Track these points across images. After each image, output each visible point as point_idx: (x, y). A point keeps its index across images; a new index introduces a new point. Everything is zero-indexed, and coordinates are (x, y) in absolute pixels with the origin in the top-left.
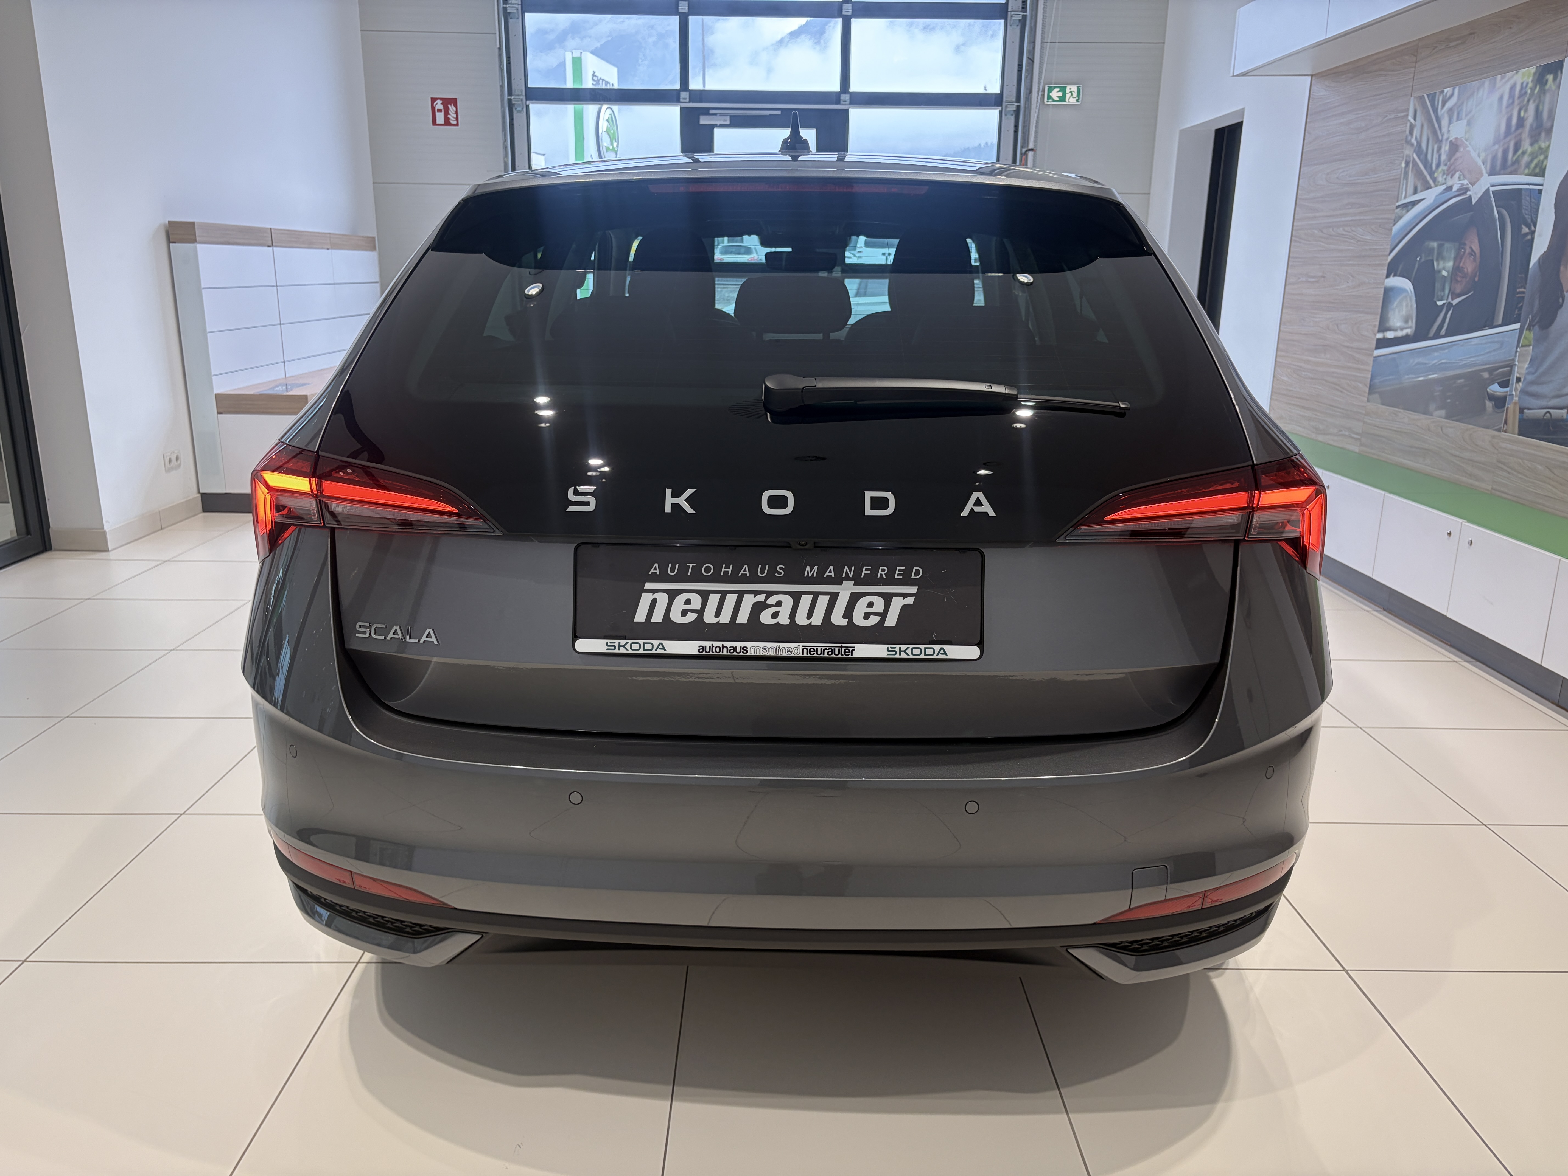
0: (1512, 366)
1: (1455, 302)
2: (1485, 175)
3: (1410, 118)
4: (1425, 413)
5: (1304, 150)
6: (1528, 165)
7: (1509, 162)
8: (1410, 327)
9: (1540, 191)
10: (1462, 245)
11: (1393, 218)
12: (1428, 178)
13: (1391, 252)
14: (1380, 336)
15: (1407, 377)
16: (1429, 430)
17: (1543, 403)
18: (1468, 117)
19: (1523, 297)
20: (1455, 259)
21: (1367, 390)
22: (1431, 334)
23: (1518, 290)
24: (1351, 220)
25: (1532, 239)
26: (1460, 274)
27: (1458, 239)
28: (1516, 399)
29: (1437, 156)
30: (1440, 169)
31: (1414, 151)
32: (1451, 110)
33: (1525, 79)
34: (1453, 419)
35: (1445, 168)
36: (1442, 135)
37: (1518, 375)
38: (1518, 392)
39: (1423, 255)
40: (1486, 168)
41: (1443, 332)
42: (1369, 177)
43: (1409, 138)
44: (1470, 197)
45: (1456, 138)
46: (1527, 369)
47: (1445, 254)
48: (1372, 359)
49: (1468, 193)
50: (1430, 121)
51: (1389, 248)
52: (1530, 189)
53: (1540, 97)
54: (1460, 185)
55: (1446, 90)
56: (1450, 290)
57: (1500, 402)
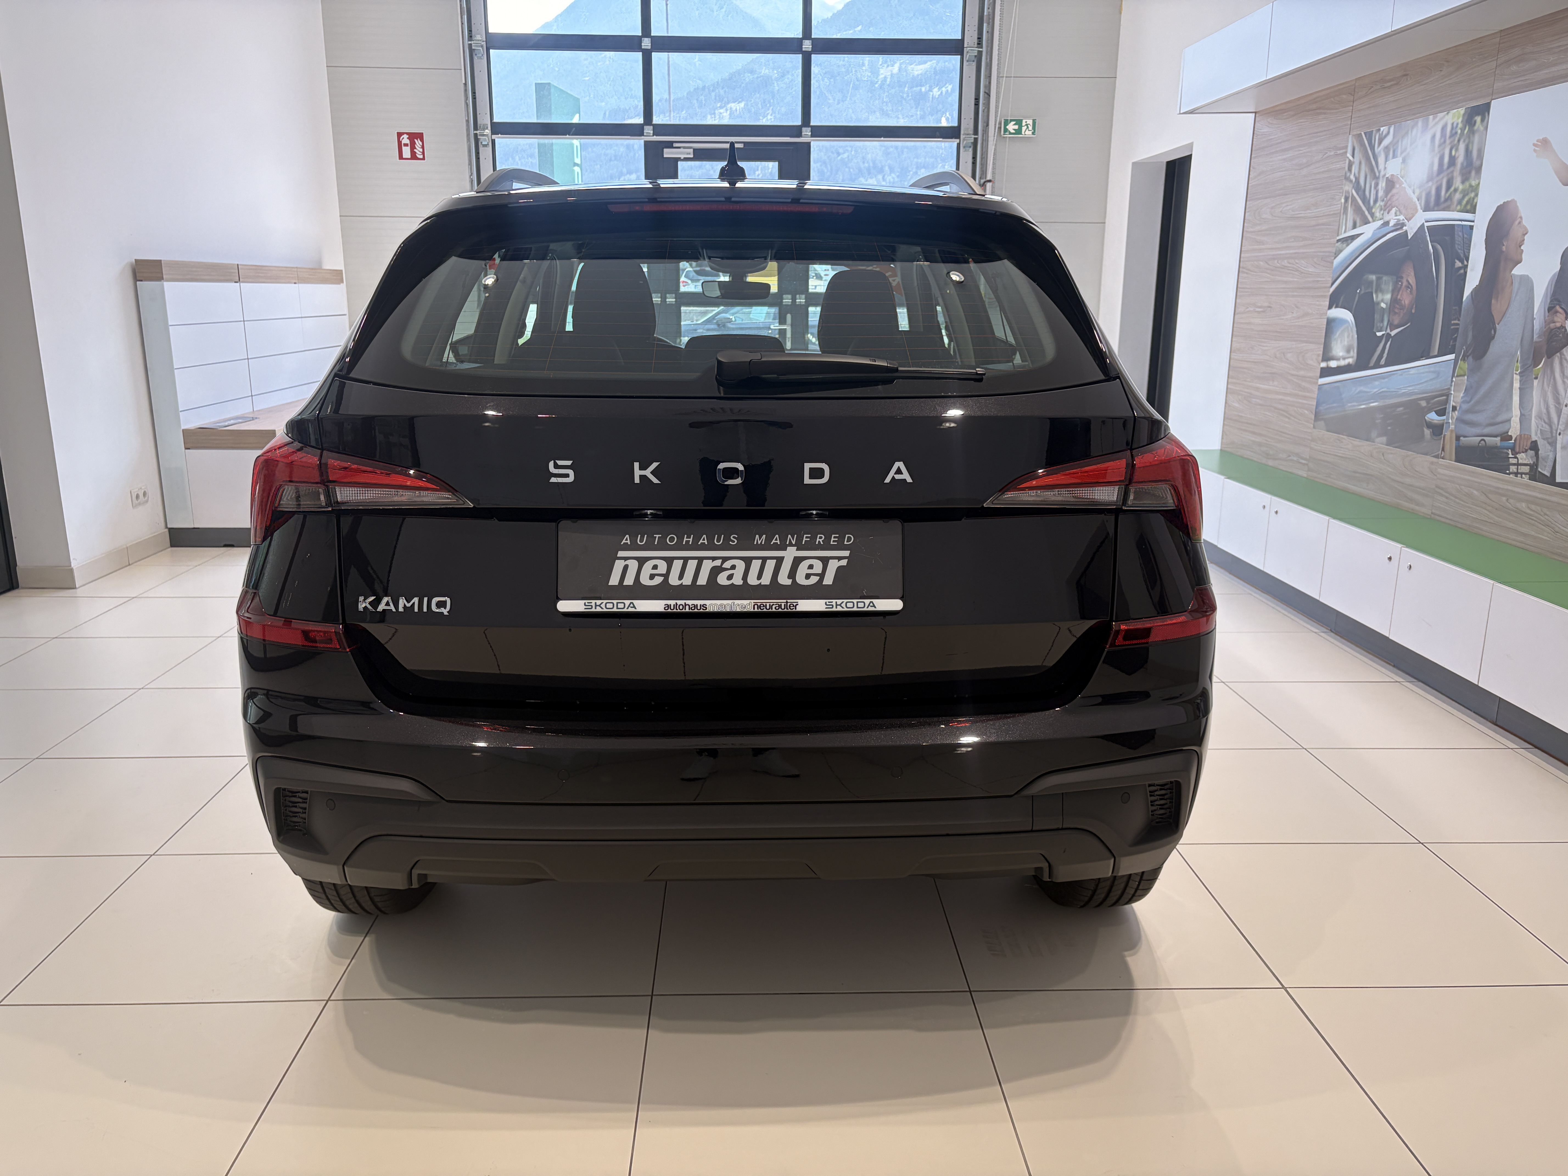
0: (1448, 395)
1: (1393, 333)
2: (1420, 211)
3: (1349, 155)
4: (1367, 440)
5: (1249, 185)
6: (1460, 202)
7: (1442, 199)
8: (1352, 357)
9: (1471, 227)
10: (1399, 278)
11: (1334, 251)
12: (1366, 213)
13: (1332, 284)
14: (1324, 365)
15: (1349, 405)
16: (1372, 456)
17: (1478, 430)
18: (1403, 155)
19: (1458, 329)
20: (1393, 292)
21: (1313, 417)
22: (1372, 364)
23: (1452, 322)
24: (1295, 253)
25: (1466, 273)
26: (1397, 306)
27: (1396, 273)
28: (1452, 427)
29: (1375, 192)
30: (1378, 205)
31: (1353, 187)
32: (1387, 148)
33: (1455, 120)
34: (1394, 445)
35: (1382, 204)
36: (1379, 172)
37: (1454, 404)
38: (1454, 421)
39: (1363, 288)
40: (1421, 206)
41: (1383, 362)
42: (1310, 211)
43: (1348, 174)
44: (1406, 231)
45: (1392, 175)
46: (1462, 398)
47: (1383, 286)
48: (1317, 387)
49: (1405, 228)
50: (1368, 159)
51: (1330, 280)
52: (1462, 225)
53: (1469, 138)
54: (1396, 221)
55: (1382, 129)
56: (1389, 321)
57: (1438, 430)
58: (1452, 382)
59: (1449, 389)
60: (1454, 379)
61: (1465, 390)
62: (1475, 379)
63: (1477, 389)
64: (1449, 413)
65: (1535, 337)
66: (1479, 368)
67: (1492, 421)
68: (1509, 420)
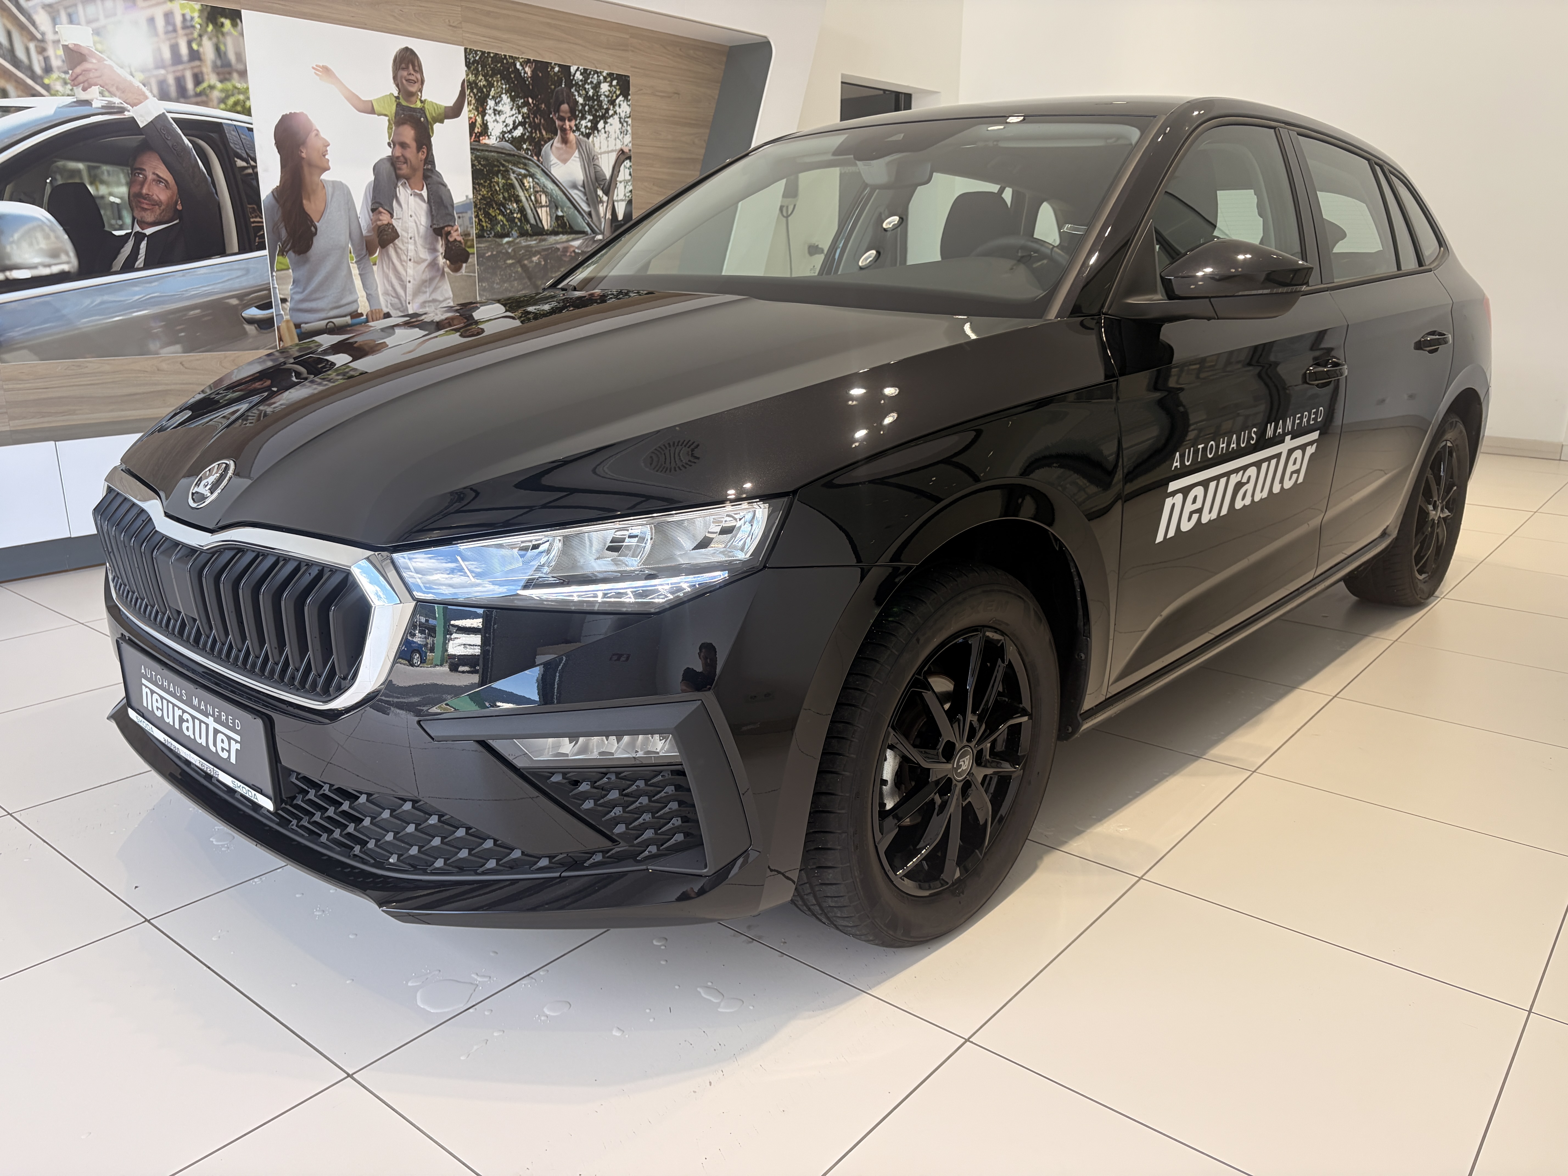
0: (269, 289)
1: (147, 232)
2: (154, 99)
4: (141, 354)
6: (222, 100)
7: (190, 93)
8: (66, 262)
9: (250, 130)
10: (137, 170)
15: (82, 320)
19: (263, 227)
20: (130, 185)
22: (118, 268)
23: (251, 221)
25: (255, 173)
26: (146, 202)
28: (288, 318)
29: (41, 59)
30: (54, 76)
33: (187, 11)
34: (196, 350)
35: (66, 76)
36: (42, 34)
38: (288, 311)
39: (58, 176)
40: (151, 92)
41: (139, 264)
44: (132, 118)
45: (73, 43)
46: (292, 290)
47: (105, 178)
49: (127, 113)
52: (234, 125)
53: (218, 37)
56: (133, 218)
57: (265, 324)
58: (272, 276)
59: (269, 283)
60: (274, 274)
61: (294, 282)
62: (303, 271)
63: (309, 279)
64: (277, 306)
65: (364, 232)
66: (306, 261)
67: (337, 305)
68: (356, 301)
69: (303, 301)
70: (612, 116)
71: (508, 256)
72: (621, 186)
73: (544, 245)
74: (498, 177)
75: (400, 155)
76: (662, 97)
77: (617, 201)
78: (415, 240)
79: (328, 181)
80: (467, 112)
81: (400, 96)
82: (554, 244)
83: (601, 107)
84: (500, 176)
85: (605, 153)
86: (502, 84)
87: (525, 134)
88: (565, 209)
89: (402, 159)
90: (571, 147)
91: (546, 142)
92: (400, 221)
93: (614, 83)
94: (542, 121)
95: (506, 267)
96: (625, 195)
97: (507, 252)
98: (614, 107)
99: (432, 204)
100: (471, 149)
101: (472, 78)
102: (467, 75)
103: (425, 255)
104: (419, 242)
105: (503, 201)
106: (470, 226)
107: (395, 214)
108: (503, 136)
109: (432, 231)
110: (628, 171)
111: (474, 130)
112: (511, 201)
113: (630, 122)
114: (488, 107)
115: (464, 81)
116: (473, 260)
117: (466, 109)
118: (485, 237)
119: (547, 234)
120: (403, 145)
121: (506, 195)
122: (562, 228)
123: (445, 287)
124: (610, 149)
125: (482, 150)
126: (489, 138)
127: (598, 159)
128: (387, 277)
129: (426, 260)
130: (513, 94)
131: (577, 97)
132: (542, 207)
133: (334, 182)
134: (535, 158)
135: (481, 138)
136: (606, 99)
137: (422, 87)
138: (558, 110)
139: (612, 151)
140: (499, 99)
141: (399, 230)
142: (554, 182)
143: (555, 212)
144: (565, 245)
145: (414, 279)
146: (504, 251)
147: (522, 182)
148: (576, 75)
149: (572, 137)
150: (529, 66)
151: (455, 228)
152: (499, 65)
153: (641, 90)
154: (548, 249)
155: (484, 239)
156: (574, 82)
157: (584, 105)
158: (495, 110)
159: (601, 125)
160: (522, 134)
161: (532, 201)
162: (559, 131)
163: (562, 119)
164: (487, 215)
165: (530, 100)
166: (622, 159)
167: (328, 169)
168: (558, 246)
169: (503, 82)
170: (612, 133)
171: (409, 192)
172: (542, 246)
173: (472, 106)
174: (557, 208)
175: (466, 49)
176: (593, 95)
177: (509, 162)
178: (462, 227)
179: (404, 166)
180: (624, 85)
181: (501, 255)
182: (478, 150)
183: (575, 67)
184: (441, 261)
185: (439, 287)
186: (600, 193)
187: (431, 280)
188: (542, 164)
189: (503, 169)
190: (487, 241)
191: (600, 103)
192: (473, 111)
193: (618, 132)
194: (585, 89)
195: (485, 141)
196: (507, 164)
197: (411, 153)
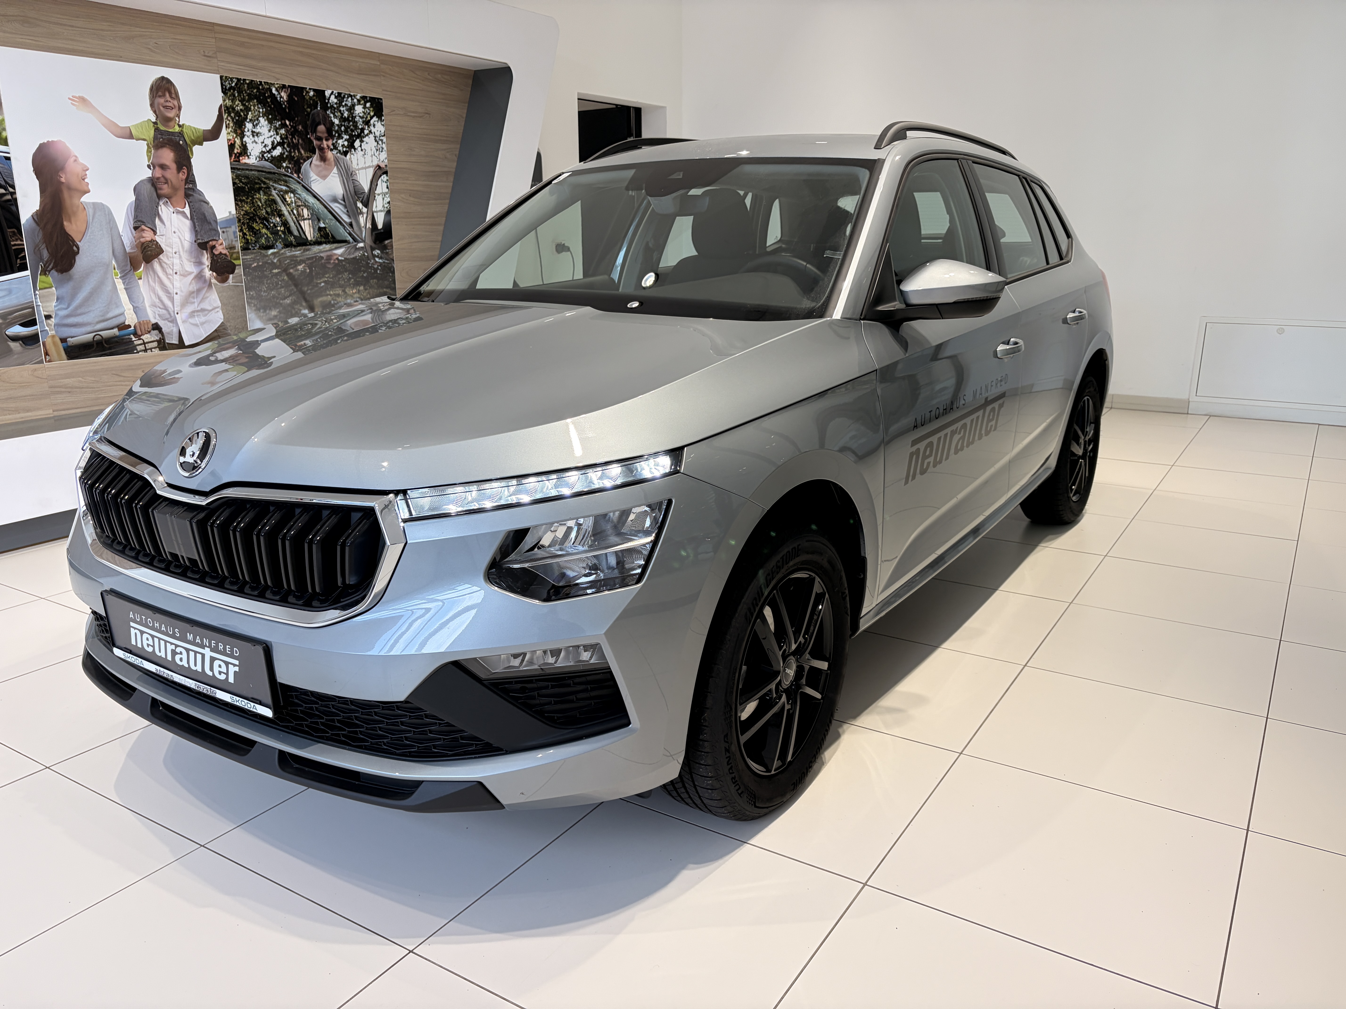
58: (35, 295)
59: (33, 302)
60: (37, 292)
61: (58, 299)
62: (66, 289)
63: (73, 296)
64: (42, 322)
65: (128, 250)
66: (70, 279)
67: (103, 318)
68: (123, 314)
69: (68, 316)
70: (367, 135)
71: (274, 266)
72: (379, 199)
73: (309, 255)
74: (259, 193)
75: (160, 176)
76: (414, 117)
77: (377, 212)
78: (179, 255)
79: (89, 203)
80: (225, 135)
81: (158, 122)
82: (318, 253)
83: (356, 127)
84: (261, 192)
85: (362, 168)
86: (259, 108)
87: (284, 153)
88: (327, 221)
89: (162, 180)
90: (330, 165)
91: (305, 161)
92: (164, 237)
93: (368, 105)
94: (300, 141)
95: (272, 276)
96: (383, 206)
97: (273, 262)
98: (369, 127)
99: (195, 221)
100: (232, 168)
101: (229, 103)
102: (224, 101)
103: (191, 268)
104: (185, 256)
105: (266, 216)
106: (234, 240)
107: (158, 231)
108: (263, 156)
109: (197, 246)
110: (386, 184)
111: (233, 150)
112: (274, 215)
113: (385, 140)
114: (246, 130)
115: (221, 106)
116: (239, 271)
117: (224, 131)
118: (250, 249)
119: (310, 244)
120: (163, 167)
121: (269, 210)
122: (324, 238)
123: (213, 297)
124: (367, 165)
125: (243, 169)
126: (249, 158)
127: (356, 174)
128: (154, 291)
129: (193, 273)
130: (270, 117)
131: (332, 119)
132: (304, 219)
133: (94, 204)
134: (295, 175)
135: (241, 158)
136: (360, 120)
137: (180, 113)
138: (314, 131)
139: (369, 167)
140: (256, 122)
141: (163, 246)
142: (315, 196)
143: (318, 224)
144: (329, 253)
145: (182, 291)
146: (269, 261)
147: (283, 197)
148: (331, 99)
149: (330, 155)
150: (285, 92)
151: (220, 242)
152: (255, 91)
153: (394, 111)
154: (313, 258)
155: (250, 251)
156: (329, 105)
157: (339, 126)
158: (253, 132)
159: (357, 144)
160: (281, 153)
161: (294, 215)
162: (317, 150)
163: (319, 139)
164: (251, 229)
165: (288, 122)
166: (379, 175)
167: (89, 192)
168: (322, 255)
169: (260, 106)
170: (368, 151)
171: (172, 209)
172: (307, 255)
173: (230, 129)
174: (319, 220)
175: (221, 77)
176: (348, 117)
177: (270, 179)
178: (227, 241)
179: (166, 186)
180: (377, 107)
181: (267, 266)
182: (239, 169)
183: (330, 92)
184: (208, 273)
185: (207, 297)
186: (360, 205)
187: (199, 291)
188: (302, 180)
189: (265, 186)
190: (252, 253)
191: (355, 123)
192: (232, 134)
193: (374, 149)
194: (340, 111)
195: (245, 160)
196: (268, 182)
197: (171, 174)
